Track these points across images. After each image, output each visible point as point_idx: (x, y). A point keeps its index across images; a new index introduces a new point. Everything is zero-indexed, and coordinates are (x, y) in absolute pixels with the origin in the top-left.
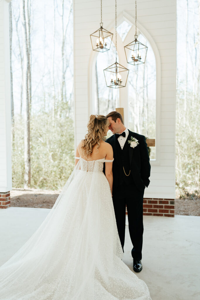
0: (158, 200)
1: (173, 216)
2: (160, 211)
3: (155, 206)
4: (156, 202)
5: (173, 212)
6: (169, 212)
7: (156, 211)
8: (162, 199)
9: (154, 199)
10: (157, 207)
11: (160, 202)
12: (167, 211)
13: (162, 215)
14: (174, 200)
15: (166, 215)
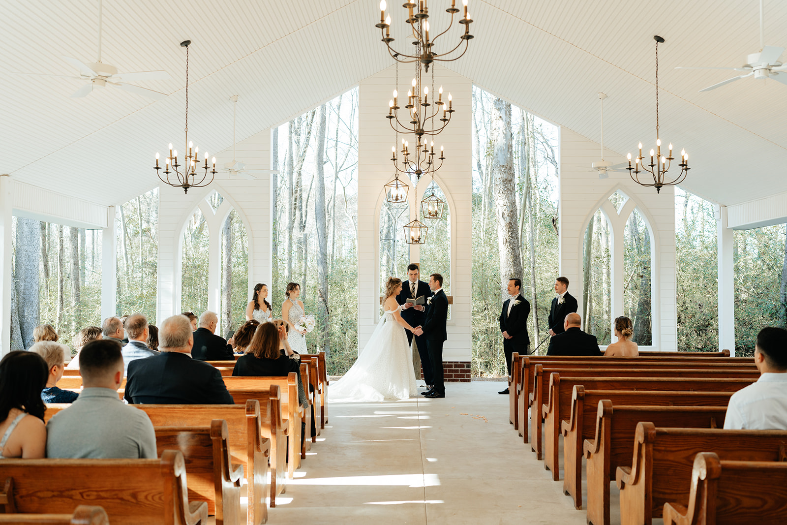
0: (453, 364)
1: (469, 381)
2: (455, 376)
3: (450, 371)
4: (451, 366)
5: (469, 376)
6: (465, 376)
7: (451, 376)
8: (458, 362)
9: (449, 362)
10: (452, 371)
11: (456, 366)
12: (463, 376)
13: (457, 381)
14: (470, 362)
15: (462, 381)
